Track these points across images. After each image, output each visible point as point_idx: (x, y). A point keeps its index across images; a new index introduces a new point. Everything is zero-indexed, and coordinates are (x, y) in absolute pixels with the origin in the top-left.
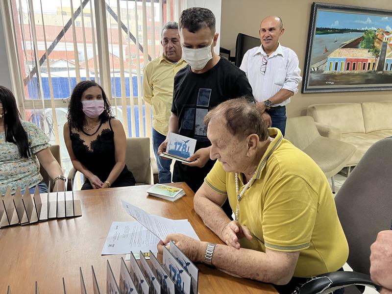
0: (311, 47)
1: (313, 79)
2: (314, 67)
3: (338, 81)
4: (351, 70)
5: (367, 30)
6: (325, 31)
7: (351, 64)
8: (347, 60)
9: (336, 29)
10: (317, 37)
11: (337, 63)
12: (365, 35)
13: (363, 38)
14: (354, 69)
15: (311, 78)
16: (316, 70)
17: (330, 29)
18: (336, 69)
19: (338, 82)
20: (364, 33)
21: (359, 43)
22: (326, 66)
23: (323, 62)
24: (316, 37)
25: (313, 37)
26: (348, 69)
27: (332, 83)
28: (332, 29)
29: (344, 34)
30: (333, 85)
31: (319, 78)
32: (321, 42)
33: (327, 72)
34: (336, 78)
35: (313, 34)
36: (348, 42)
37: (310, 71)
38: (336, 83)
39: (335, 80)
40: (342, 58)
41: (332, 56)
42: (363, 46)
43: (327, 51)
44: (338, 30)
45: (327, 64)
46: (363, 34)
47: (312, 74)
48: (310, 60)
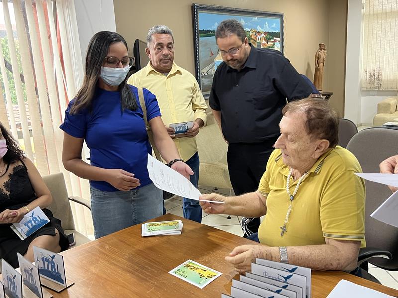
0: (198, 50)
1: (205, 85)
2: (204, 71)
6: (207, 33)
15: (203, 84)
16: (206, 74)
17: (211, 31)
23: (211, 65)
24: (201, 39)
25: (198, 40)
31: (210, 83)
32: (206, 45)
35: (198, 37)
37: (201, 76)
41: (218, 59)
43: (213, 54)
47: (204, 79)
48: (199, 64)
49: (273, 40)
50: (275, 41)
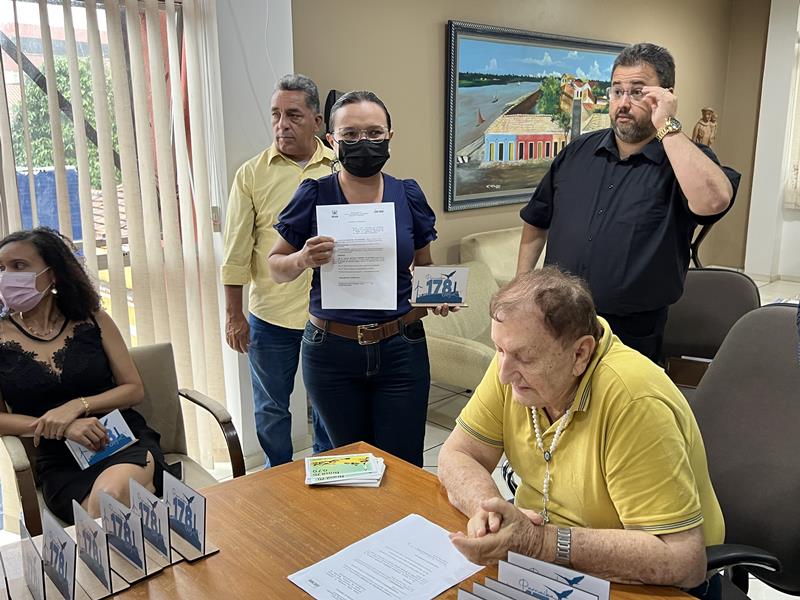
0: (454, 112)
1: (463, 181)
2: (462, 154)
3: (507, 181)
4: (526, 158)
5: (545, 78)
6: (474, 80)
7: (526, 146)
8: (518, 138)
9: (493, 76)
10: (462, 92)
11: (501, 145)
12: (543, 88)
13: (540, 93)
14: (531, 156)
15: (459, 179)
16: (466, 161)
17: (484, 76)
18: (501, 158)
19: (508, 184)
20: (541, 84)
21: (536, 103)
22: (483, 153)
25: (455, 91)
26: (521, 157)
27: (498, 187)
28: (487, 76)
29: (509, 85)
30: (498, 190)
31: (472, 177)
33: (485, 164)
34: (502, 175)
35: (455, 87)
36: (516, 102)
37: (456, 163)
38: (504, 186)
39: (501, 181)
40: (510, 134)
41: (492, 131)
42: (542, 110)
44: (496, 77)
45: (485, 148)
46: (539, 86)
47: (461, 171)
48: (454, 140)
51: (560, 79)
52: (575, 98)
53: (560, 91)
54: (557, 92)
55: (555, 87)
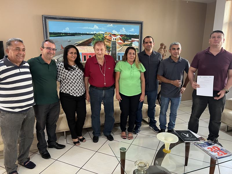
5: (95, 34)
7: (87, 57)
8: (83, 54)
9: (68, 33)
12: (94, 37)
13: (93, 39)
16: (56, 61)
17: (61, 33)
20: (93, 36)
21: (91, 42)
26: (85, 60)
28: (64, 33)
35: (47, 37)
36: (81, 42)
44: (69, 33)
49: (131, 40)
50: (133, 41)
51: (103, 34)
52: (113, 40)
53: (104, 39)
54: (103, 39)
55: (101, 37)
